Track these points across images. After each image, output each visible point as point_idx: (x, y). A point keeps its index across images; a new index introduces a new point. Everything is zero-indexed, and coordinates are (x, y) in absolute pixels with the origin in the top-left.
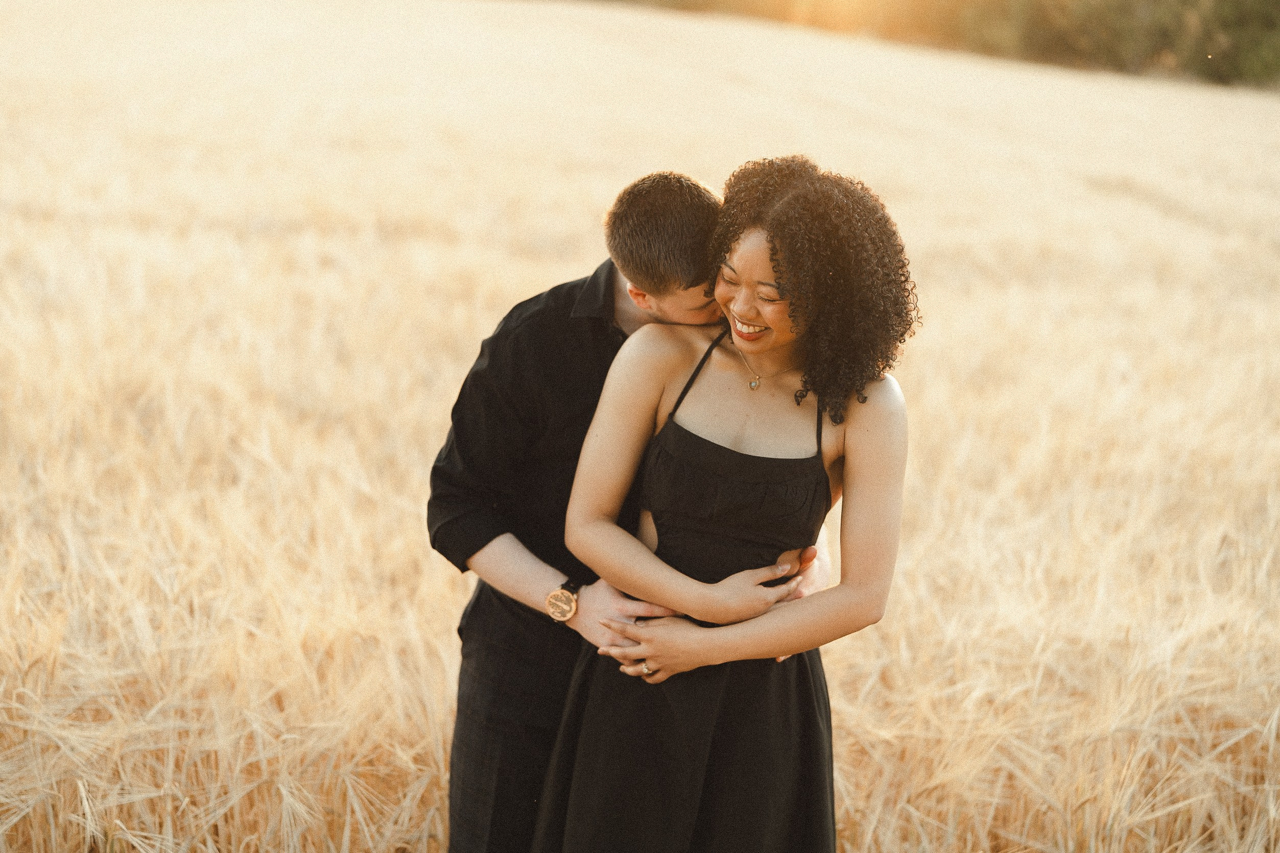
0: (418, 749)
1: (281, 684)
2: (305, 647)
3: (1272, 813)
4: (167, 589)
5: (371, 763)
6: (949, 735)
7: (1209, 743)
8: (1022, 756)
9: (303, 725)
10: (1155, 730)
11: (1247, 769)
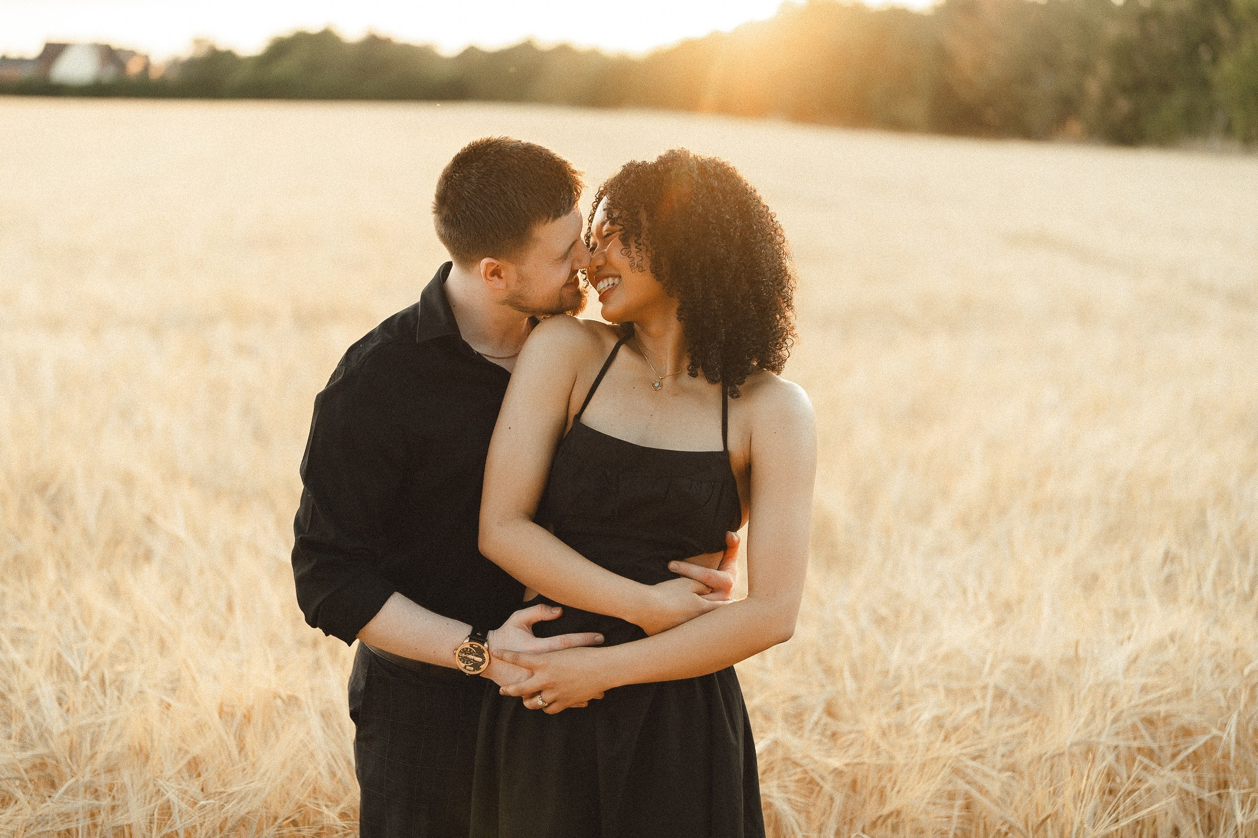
0: (342, 806)
1: (196, 750)
2: (221, 713)
3: (1239, 818)
4: (77, 667)
5: (295, 823)
6: (900, 759)
7: (1169, 752)
8: (978, 778)
9: (222, 789)
10: (1113, 742)
11: (1209, 776)
